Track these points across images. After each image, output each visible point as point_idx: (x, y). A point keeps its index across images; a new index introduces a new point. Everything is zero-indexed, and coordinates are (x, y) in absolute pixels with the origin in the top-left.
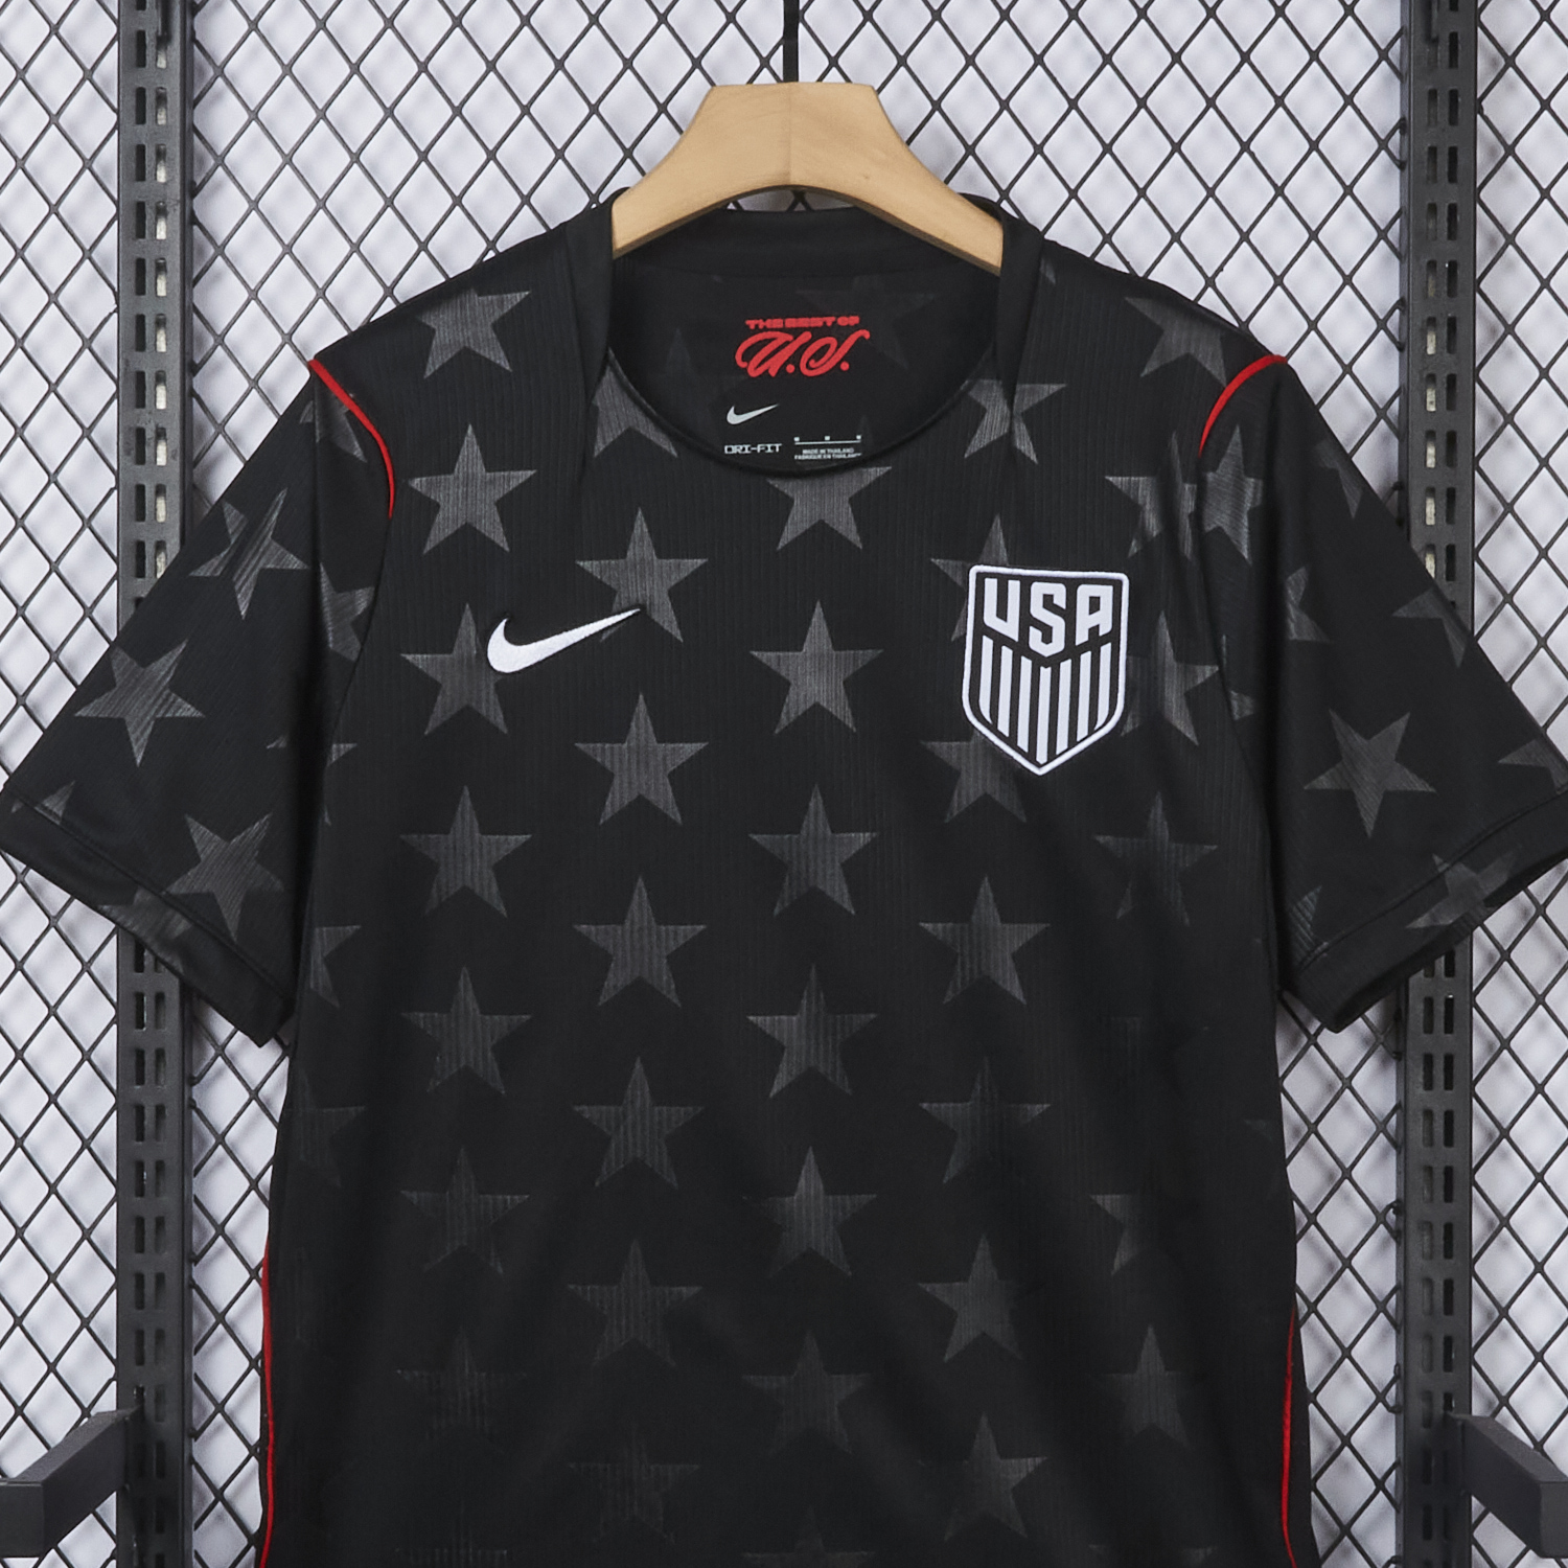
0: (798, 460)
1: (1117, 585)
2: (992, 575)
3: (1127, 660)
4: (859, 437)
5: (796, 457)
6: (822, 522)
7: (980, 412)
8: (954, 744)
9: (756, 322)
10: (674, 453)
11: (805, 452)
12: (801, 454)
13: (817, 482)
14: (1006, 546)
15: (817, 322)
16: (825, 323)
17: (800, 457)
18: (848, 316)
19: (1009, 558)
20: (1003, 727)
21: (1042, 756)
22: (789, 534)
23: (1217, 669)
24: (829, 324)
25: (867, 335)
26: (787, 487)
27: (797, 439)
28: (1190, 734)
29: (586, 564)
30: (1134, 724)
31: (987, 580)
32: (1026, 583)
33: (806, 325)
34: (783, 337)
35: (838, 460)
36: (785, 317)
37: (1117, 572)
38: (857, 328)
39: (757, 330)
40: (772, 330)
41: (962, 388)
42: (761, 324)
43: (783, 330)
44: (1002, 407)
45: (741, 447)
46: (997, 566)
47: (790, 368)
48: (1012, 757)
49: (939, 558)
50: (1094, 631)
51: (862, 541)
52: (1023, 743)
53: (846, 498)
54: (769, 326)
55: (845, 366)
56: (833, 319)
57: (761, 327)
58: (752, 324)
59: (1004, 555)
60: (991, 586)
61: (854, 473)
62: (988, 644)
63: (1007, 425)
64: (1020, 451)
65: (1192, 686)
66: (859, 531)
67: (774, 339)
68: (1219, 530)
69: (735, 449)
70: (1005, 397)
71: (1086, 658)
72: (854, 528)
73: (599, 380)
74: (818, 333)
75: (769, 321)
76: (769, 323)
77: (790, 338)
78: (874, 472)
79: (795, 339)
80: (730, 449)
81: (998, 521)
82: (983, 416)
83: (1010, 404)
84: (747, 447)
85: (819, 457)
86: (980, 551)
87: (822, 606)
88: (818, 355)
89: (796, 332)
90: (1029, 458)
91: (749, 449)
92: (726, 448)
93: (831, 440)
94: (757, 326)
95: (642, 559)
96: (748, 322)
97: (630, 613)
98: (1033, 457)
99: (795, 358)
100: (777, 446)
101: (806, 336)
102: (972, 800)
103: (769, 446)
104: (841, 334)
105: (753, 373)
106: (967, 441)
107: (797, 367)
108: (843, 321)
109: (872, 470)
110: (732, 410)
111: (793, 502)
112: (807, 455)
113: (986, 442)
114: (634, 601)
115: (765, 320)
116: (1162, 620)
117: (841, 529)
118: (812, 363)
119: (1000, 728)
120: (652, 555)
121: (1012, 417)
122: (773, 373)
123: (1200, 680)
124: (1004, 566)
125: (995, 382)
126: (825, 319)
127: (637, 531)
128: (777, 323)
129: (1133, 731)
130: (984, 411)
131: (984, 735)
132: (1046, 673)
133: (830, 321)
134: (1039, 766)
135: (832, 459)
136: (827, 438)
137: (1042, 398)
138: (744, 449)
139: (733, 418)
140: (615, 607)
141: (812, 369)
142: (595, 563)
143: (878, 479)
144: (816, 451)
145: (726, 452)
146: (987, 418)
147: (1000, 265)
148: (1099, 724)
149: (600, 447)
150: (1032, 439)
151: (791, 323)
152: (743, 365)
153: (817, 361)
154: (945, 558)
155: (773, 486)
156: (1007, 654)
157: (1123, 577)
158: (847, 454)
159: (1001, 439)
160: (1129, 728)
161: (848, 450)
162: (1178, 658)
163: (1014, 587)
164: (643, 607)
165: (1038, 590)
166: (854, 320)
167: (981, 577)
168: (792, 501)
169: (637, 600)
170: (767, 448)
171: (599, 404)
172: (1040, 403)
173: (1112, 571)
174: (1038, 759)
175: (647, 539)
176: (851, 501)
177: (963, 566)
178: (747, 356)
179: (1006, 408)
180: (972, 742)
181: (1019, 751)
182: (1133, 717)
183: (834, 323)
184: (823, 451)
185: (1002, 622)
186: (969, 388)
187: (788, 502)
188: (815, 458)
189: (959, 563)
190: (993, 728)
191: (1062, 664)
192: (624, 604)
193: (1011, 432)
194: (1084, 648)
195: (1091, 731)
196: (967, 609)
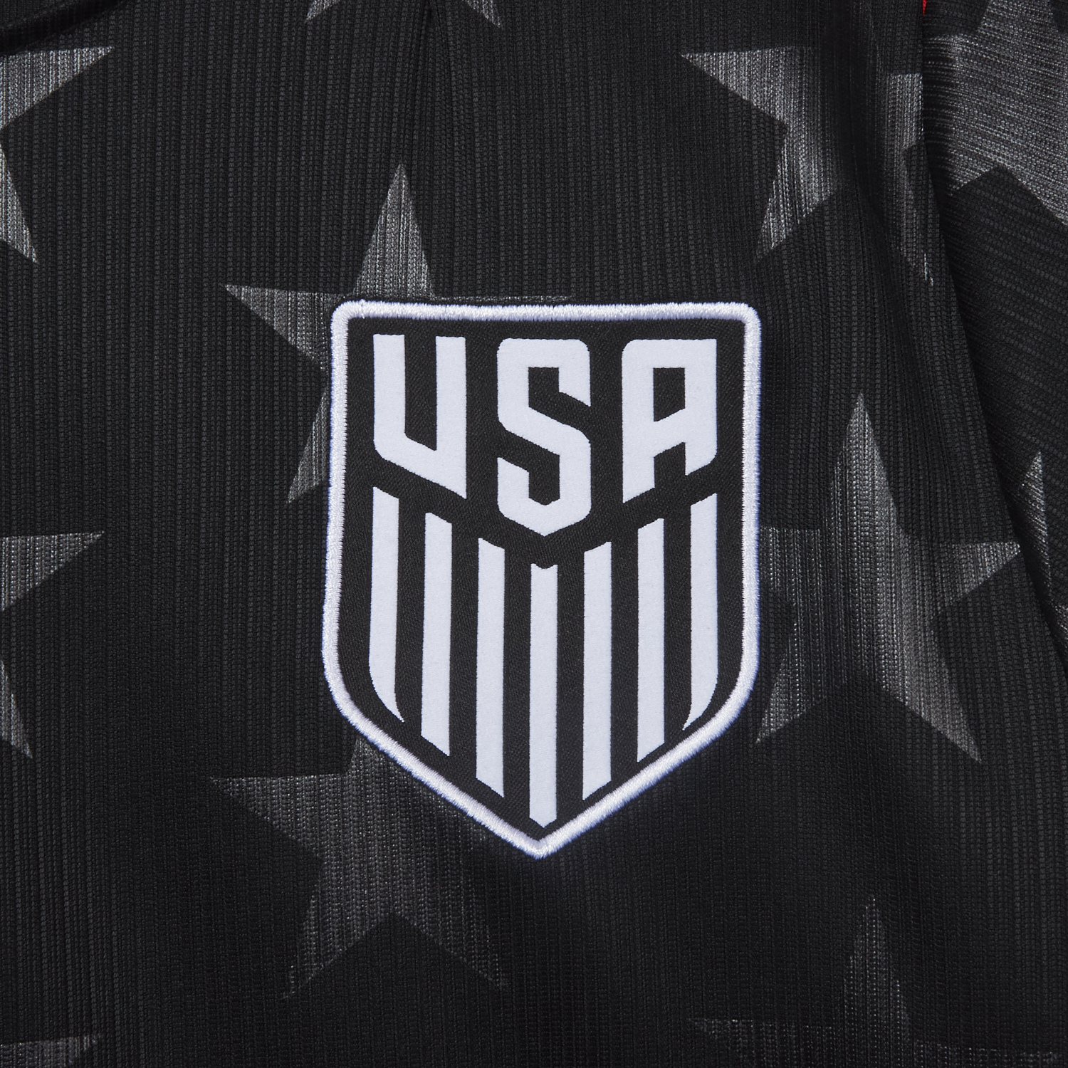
1: (728, 335)
2: (391, 325)
3: (762, 538)
8: (303, 781)
14: (426, 246)
19: (434, 276)
20: (436, 729)
21: (543, 806)
23: (1015, 549)
28: (957, 734)
30: (791, 708)
37: (727, 300)
46: (405, 301)
48: (463, 813)
49: (249, 284)
50: (670, 461)
51: (37, 241)
52: (490, 770)
59: (420, 273)
61: (13, 64)
62: (385, 508)
65: (949, 599)
66: (27, 215)
68: (1000, 179)
71: (651, 538)
72: (13, 207)
78: (66, 63)
81: (398, 182)
86: (356, 265)
90: (478, 16)
102: (358, 933)
109: (61, 57)
116: (860, 421)
119: (427, 733)
123: (970, 583)
124: (426, 301)
129: (789, 727)
131: (383, 754)
132: (544, 582)
134: (538, 833)
143: (77, 82)
148: (696, 712)
154: (263, 284)
156: (438, 532)
157: (743, 312)
160: (775, 719)
162: (909, 522)
163: (450, 354)
165: (516, 360)
167: (362, 332)
173: (714, 299)
174: (533, 815)
177: (314, 304)
180: (351, 774)
181: (481, 793)
182: (789, 690)
185: (422, 449)
189: (303, 297)
190: (408, 733)
191: (589, 556)
194: (645, 509)
195: (675, 732)
196: (327, 417)
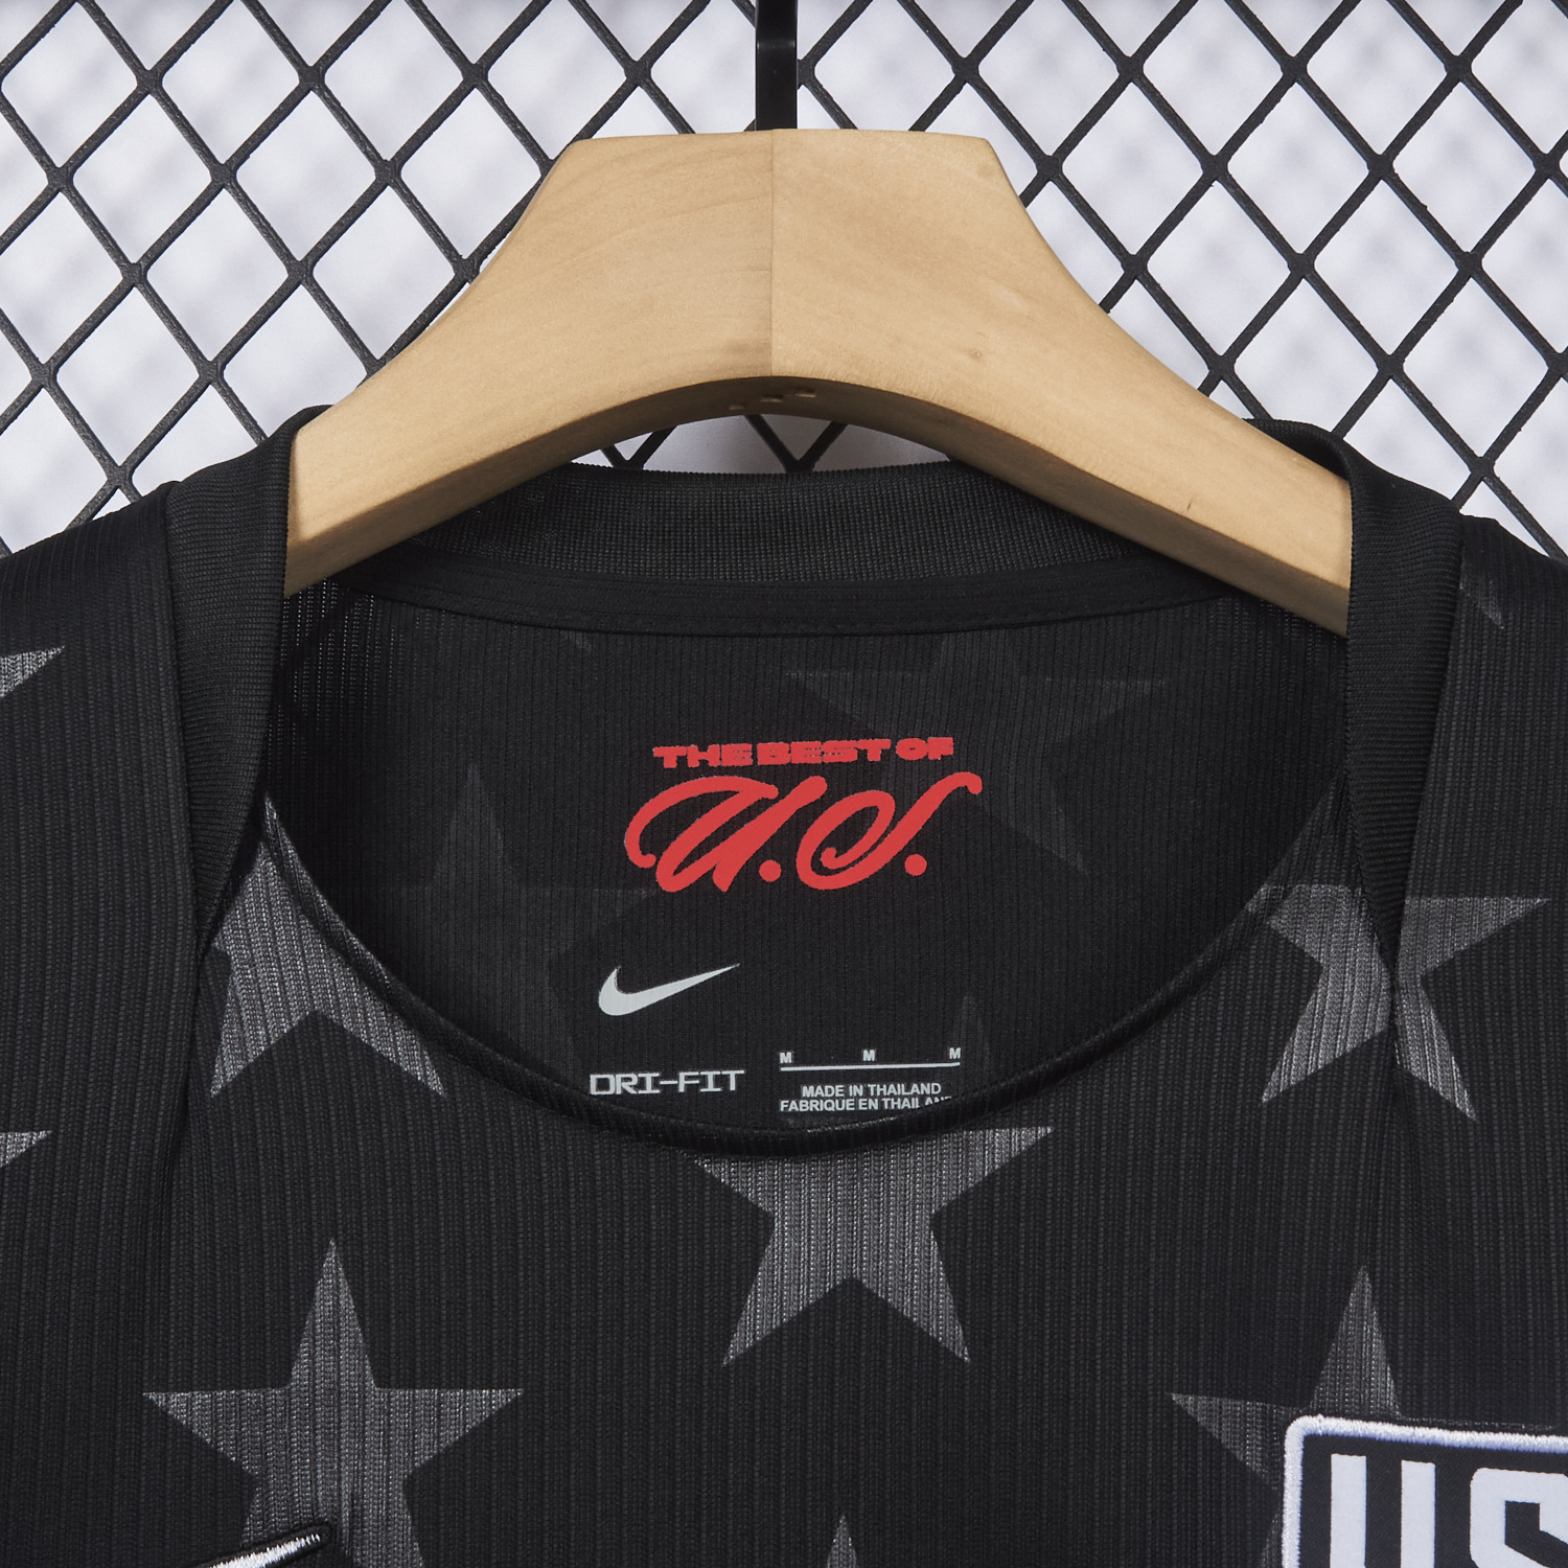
0: (787, 1114)
2: (1350, 1445)
4: (955, 1053)
5: (783, 1105)
6: (852, 1286)
7: (1304, 975)
9: (680, 750)
10: (435, 1084)
11: (807, 1091)
12: (798, 1096)
13: (841, 1165)
14: (1392, 1358)
15: (842, 751)
16: (862, 754)
17: (793, 1106)
18: (924, 737)
19: (1402, 1398)
22: (759, 1318)
24: (874, 756)
25: (974, 783)
26: (754, 1183)
27: (786, 1057)
29: (175, 1403)
31: (1337, 1460)
32: (1455, 1472)
33: (815, 759)
34: (751, 791)
35: (896, 1112)
36: (754, 739)
38: (945, 767)
39: (683, 773)
40: (723, 771)
41: (1251, 907)
42: (694, 756)
43: (753, 772)
44: (1363, 956)
45: (635, 1078)
46: (1367, 1419)
47: (770, 871)
49: (1195, 1392)
51: (970, 1341)
53: (923, 1217)
54: (713, 763)
55: (916, 865)
56: (886, 743)
57: (693, 763)
58: (668, 755)
59: (1384, 1385)
60: (1349, 1476)
61: (947, 1142)
63: (1381, 1014)
64: (1423, 1084)
66: (961, 1312)
67: (727, 794)
69: (618, 1084)
70: (1373, 932)
72: (945, 1300)
73: (234, 888)
74: (844, 780)
75: (713, 748)
76: (715, 754)
77: (771, 791)
78: (1003, 1143)
79: (781, 796)
80: (603, 1084)
81: (1363, 1285)
82: (1312, 988)
83: (1389, 952)
84: (649, 1077)
85: (847, 1105)
86: (1314, 1377)
87: (853, 1531)
88: (845, 837)
89: (786, 777)
90: (1451, 1106)
91: (655, 1084)
92: (593, 1078)
93: (878, 1060)
94: (682, 760)
95: (335, 1390)
96: (657, 751)
97: (291, 1547)
98: (1463, 1103)
99: (783, 845)
100: (732, 1074)
101: (814, 788)
103: (710, 1075)
104: (907, 782)
105: (670, 882)
106: (1269, 1054)
107: (789, 868)
108: (911, 749)
109: (998, 1136)
110: (612, 978)
111: (769, 1229)
112: (814, 1099)
113: (1322, 1058)
114: (304, 1513)
115: (703, 748)
117: (909, 1305)
118: (829, 858)
120: (361, 1376)
121: (1393, 989)
122: (723, 882)
124: (1391, 1420)
125: (1342, 889)
126: (862, 744)
127: (323, 1304)
128: (736, 753)
130: (1316, 970)
133: (875, 748)
135: (882, 1112)
136: (869, 1055)
137: (1479, 935)
138: (641, 1084)
139: (615, 1001)
140: (251, 1529)
141: (827, 872)
142: (201, 1397)
143: (1015, 1163)
144: (838, 1090)
145: (593, 1091)
146: (1326, 993)
147: (1347, 584)
149: (227, 1069)
150: (1456, 1050)
151: (774, 753)
152: (644, 861)
153: (842, 850)
154: (1211, 1392)
155: (715, 1182)
158: (922, 1098)
159: (1365, 1049)
161: (926, 1088)
163: (1418, 1482)
164: (329, 1529)
165: (1491, 1491)
166: (941, 747)
167: (1319, 1451)
168: (769, 1220)
169: (315, 1505)
170: (704, 1080)
171: (231, 949)
172: (1476, 948)
175: (351, 1328)
176: (936, 1223)
177: (1266, 1417)
178: (658, 837)
179: (1376, 967)
183: (887, 754)
184: (856, 1090)
186: (1272, 907)
187: (758, 1226)
188: (835, 1106)
189: (1253, 1407)
192: (278, 1519)
193: (1393, 1032)
196: (1279, 1541)
